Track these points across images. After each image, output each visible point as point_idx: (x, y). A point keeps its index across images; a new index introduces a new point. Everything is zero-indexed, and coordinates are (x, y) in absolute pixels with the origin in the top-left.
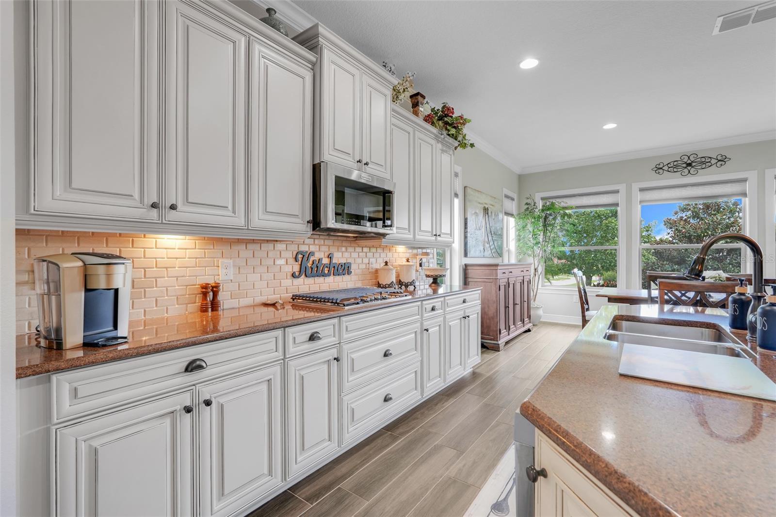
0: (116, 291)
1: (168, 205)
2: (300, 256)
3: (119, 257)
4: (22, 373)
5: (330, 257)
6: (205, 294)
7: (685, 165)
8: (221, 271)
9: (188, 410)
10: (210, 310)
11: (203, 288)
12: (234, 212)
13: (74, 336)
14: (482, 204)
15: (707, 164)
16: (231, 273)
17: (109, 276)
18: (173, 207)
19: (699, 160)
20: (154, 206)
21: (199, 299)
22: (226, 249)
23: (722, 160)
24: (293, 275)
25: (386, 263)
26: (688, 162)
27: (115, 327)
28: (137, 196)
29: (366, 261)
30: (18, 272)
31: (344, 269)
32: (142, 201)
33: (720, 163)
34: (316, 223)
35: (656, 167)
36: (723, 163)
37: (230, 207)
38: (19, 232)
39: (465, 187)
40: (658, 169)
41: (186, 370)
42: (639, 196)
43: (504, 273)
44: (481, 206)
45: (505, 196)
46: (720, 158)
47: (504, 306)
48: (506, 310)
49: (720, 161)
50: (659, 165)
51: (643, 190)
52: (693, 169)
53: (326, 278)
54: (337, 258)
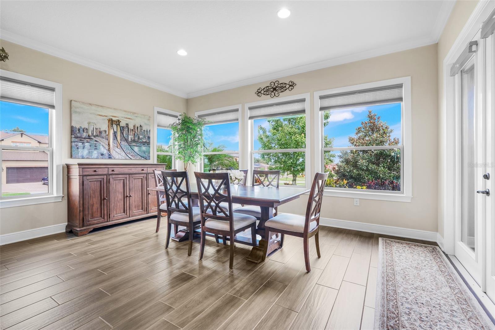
7: (272, 90)
15: (284, 88)
19: (280, 85)
23: (292, 85)
26: (274, 87)
35: (257, 91)
36: (292, 87)
39: (70, 101)
40: (259, 93)
42: (249, 113)
43: (95, 171)
44: (105, 118)
45: (159, 113)
46: (290, 84)
47: (99, 198)
48: (102, 202)
49: (290, 86)
50: (259, 89)
51: (250, 108)
52: (276, 93)
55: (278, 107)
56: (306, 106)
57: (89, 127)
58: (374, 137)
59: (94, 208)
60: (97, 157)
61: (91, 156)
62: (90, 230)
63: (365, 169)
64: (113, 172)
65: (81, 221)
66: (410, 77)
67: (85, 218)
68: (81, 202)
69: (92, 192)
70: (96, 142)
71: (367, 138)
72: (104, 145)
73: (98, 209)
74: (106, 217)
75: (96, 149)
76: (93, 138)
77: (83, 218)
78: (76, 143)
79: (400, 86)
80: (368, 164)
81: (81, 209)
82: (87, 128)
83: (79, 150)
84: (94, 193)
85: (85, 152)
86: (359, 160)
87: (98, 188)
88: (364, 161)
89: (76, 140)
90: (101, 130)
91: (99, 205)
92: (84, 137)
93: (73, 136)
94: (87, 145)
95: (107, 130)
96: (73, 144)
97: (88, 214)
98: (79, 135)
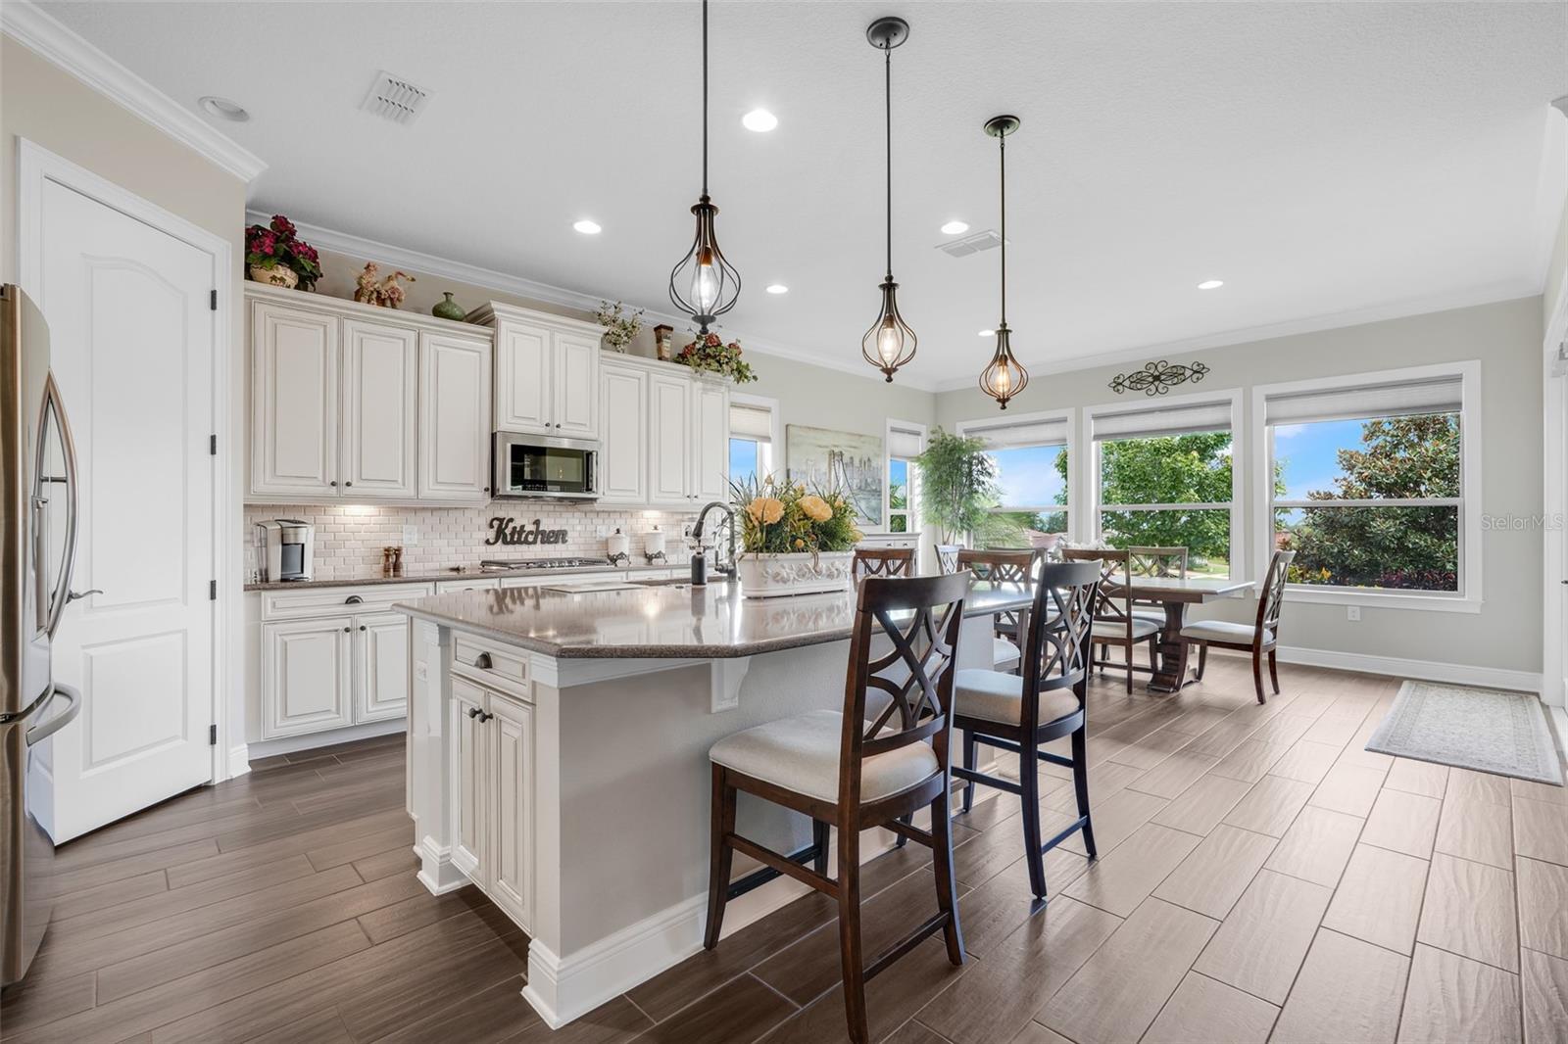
0: (303, 545)
1: (345, 483)
2: (496, 523)
3: (303, 523)
4: (247, 588)
5: (537, 523)
6: (387, 556)
7: (1150, 379)
8: (405, 537)
9: (347, 630)
10: (392, 570)
11: (386, 550)
12: (404, 484)
13: (276, 574)
14: (827, 447)
15: (1180, 377)
16: (415, 538)
17: (296, 534)
18: (348, 484)
19: (1169, 370)
20: (333, 484)
21: (383, 560)
22: (411, 516)
23: (1199, 371)
24: (487, 542)
25: (618, 531)
26: (1154, 374)
27: (302, 571)
28: (321, 478)
29: (591, 528)
30: (245, 533)
31: (558, 536)
32: (324, 481)
33: (1196, 375)
34: (493, 491)
35: (1115, 382)
36: (1201, 375)
37: (400, 480)
38: (245, 506)
39: (787, 426)
40: (1117, 385)
41: (346, 603)
42: (1093, 428)
44: (825, 450)
45: (894, 430)
46: (1195, 368)
49: (1196, 372)
50: (1119, 378)
51: (1096, 417)
52: (1161, 385)
53: (532, 546)
54: (547, 525)
55: (1165, 414)
56: (1234, 414)
58: (1427, 450)
63: (1392, 545)
66: (1479, 362)
71: (1401, 454)
79: (1457, 379)
80: (1406, 533)
86: (1373, 520)
88: (1390, 523)
95: (827, 471)
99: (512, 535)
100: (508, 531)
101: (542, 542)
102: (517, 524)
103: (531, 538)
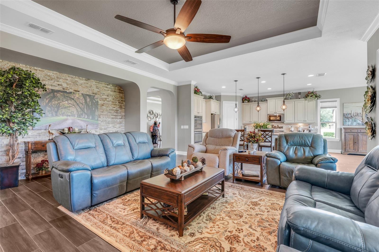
5: (278, 125)
25: (292, 127)
39: (343, 104)
43: (351, 131)
44: (360, 107)
47: (353, 142)
48: (355, 144)
53: (277, 129)
54: (280, 126)
57: (351, 112)
59: (350, 145)
60: (356, 125)
61: (353, 124)
62: (348, 153)
64: (361, 132)
65: (344, 149)
67: (346, 148)
68: (345, 142)
69: (349, 139)
70: (355, 119)
72: (359, 119)
73: (352, 146)
74: (356, 150)
75: (355, 121)
76: (354, 117)
77: (345, 148)
78: (345, 120)
81: (345, 145)
82: (351, 113)
83: (347, 122)
84: (350, 139)
85: (350, 123)
87: (352, 137)
89: (346, 118)
90: (358, 113)
91: (353, 145)
92: (349, 117)
93: (344, 117)
94: (350, 120)
95: (361, 112)
96: (344, 120)
97: (348, 147)
98: (347, 116)
99: (274, 127)
100: (273, 127)
101: (279, 128)
102: (275, 126)
103: (277, 128)
